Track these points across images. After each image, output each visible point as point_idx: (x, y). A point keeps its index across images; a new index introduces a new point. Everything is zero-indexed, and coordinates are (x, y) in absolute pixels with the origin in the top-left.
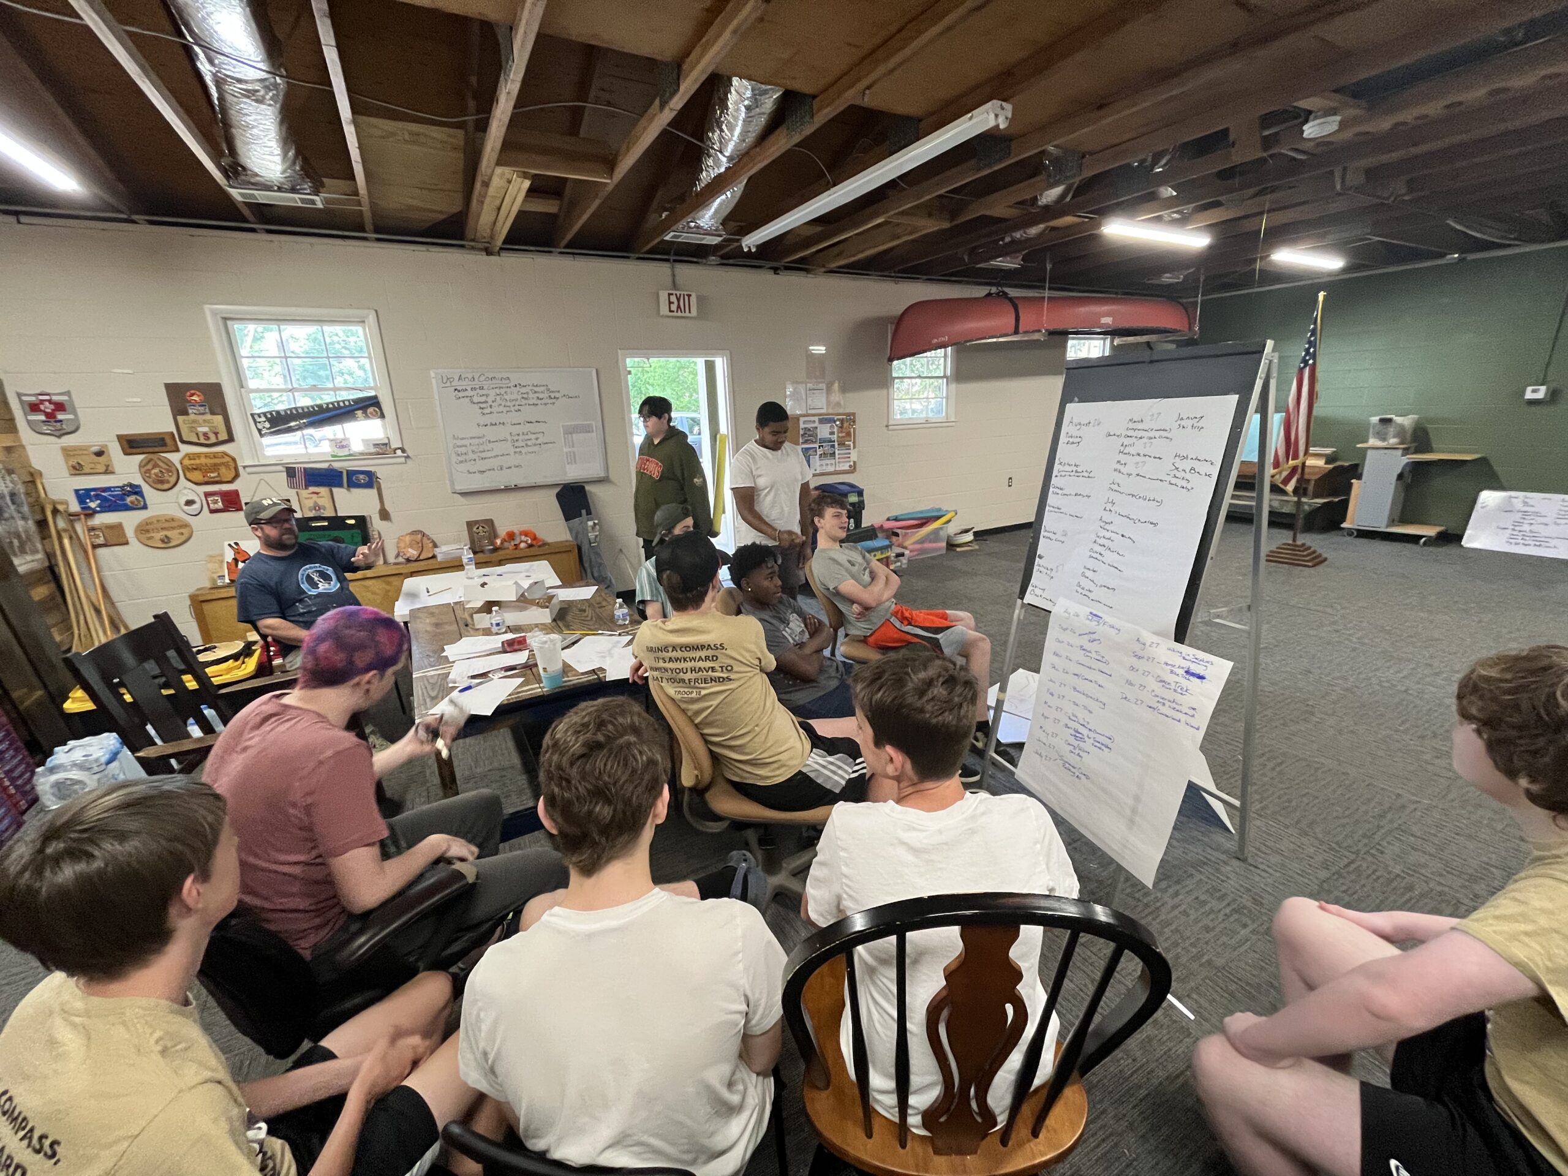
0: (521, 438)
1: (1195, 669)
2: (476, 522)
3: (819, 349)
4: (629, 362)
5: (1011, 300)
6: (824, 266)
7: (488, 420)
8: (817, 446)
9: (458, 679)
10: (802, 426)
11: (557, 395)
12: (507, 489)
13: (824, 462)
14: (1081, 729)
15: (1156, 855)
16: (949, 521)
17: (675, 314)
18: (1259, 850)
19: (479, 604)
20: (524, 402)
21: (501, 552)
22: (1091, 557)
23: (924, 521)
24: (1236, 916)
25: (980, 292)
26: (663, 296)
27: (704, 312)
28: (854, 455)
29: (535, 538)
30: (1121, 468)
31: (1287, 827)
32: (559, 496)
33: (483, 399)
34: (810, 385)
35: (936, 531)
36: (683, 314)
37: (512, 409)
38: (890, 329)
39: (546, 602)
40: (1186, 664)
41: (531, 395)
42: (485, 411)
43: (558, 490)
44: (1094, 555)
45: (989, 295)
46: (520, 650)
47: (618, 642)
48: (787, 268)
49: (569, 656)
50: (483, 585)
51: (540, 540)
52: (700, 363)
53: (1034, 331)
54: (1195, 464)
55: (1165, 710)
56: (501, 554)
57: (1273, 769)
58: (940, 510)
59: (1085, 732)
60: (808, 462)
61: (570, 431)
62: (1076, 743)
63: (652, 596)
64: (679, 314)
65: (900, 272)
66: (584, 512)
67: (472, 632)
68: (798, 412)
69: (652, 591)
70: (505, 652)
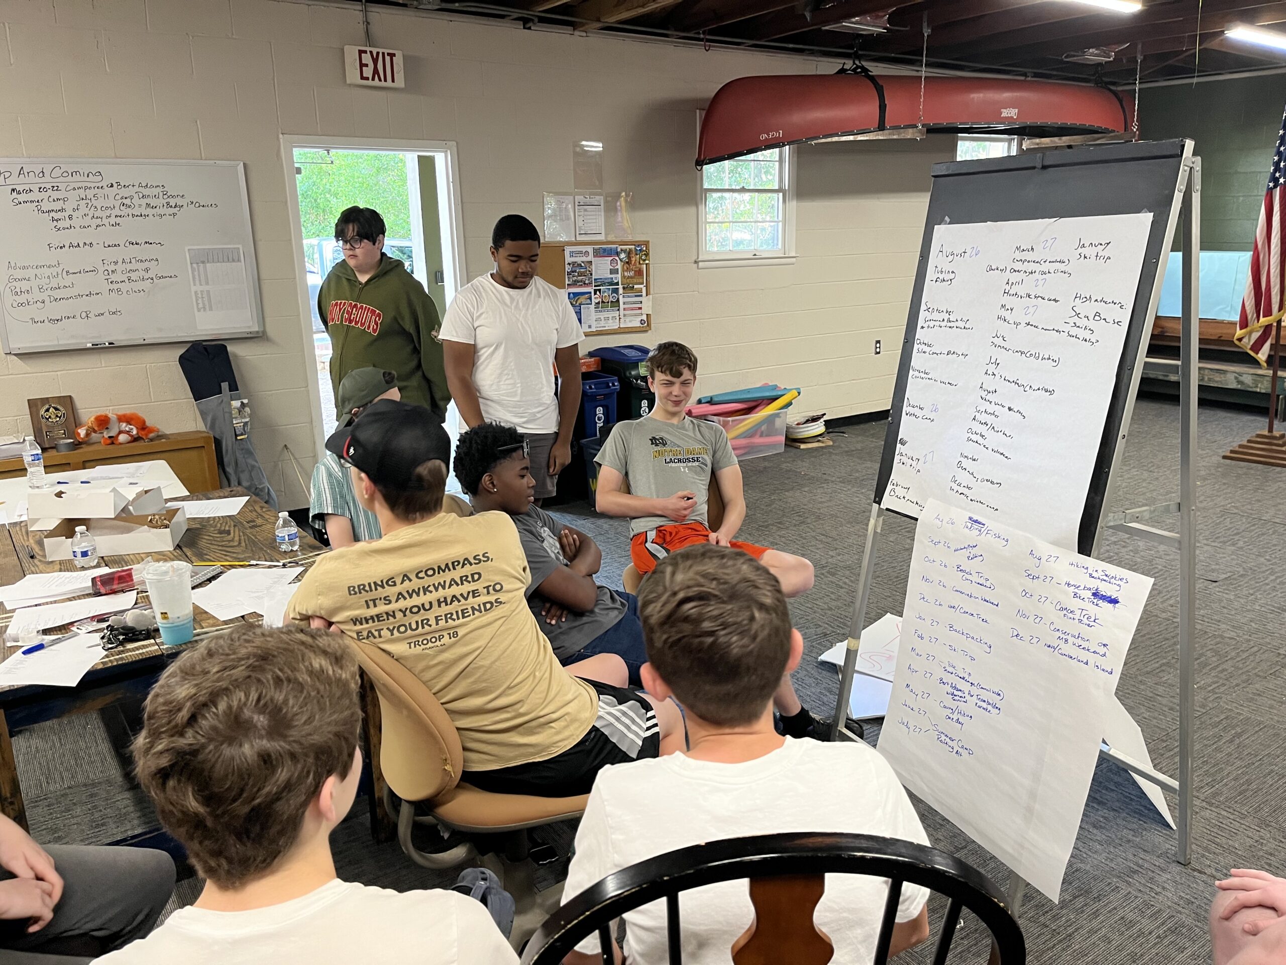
0: (120, 267)
1: (1107, 589)
2: (45, 401)
3: (595, 146)
4: (300, 155)
5: (872, 79)
6: (598, 20)
7: (66, 237)
8: (591, 289)
9: (21, 635)
10: (568, 259)
11: (180, 201)
12: (97, 349)
13: (602, 315)
14: (961, 685)
15: (1062, 854)
16: (789, 404)
17: (370, 83)
18: (1206, 849)
19: (52, 524)
20: (125, 211)
21: (85, 449)
22: (969, 439)
23: (751, 406)
24: (1171, 938)
25: (828, 66)
26: (351, 53)
27: (414, 84)
28: (647, 304)
29: (143, 427)
30: (1006, 314)
31: (1244, 817)
32: (183, 360)
33: (58, 205)
34: (579, 198)
35: (771, 419)
36: (383, 84)
37: (105, 221)
38: (699, 116)
39: (164, 519)
40: (1094, 584)
41: (136, 201)
42: (60, 224)
43: (181, 351)
44: (974, 438)
45: (842, 71)
46: (123, 591)
47: (282, 576)
48: (542, 20)
49: (205, 598)
50: (59, 495)
51: (151, 430)
52: (410, 160)
53: (907, 127)
54: (1100, 307)
55: (1068, 649)
56: (85, 452)
57: (1231, 741)
58: (775, 387)
59: (965, 686)
60: (579, 314)
61: (202, 259)
62: (953, 705)
63: (335, 507)
64: (376, 82)
65: (711, 32)
66: (225, 386)
67: (41, 567)
68: (563, 238)
69: (334, 499)
70: (98, 594)
